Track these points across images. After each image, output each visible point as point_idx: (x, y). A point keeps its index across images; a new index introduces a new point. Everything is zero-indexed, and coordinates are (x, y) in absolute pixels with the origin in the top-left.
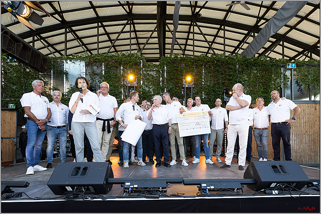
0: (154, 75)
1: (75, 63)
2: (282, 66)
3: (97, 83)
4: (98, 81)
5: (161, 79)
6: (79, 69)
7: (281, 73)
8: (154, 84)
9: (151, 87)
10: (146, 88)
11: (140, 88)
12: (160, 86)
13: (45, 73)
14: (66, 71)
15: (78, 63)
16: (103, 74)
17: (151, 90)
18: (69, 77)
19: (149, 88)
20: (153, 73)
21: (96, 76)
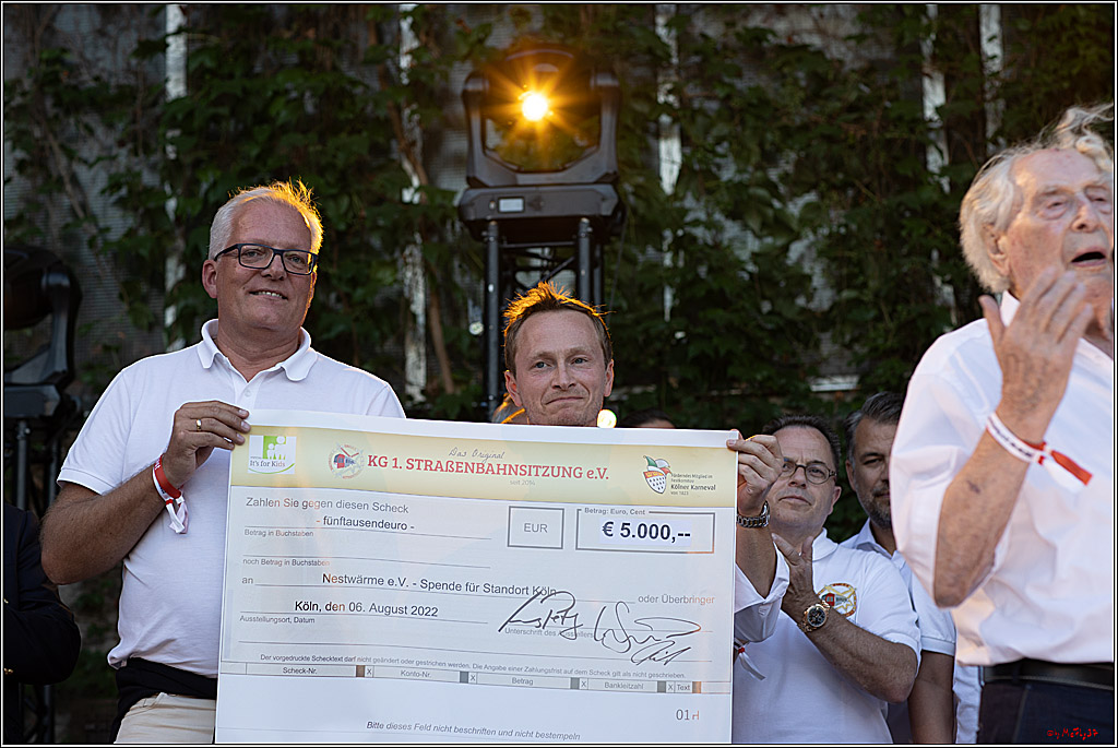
0: (836, 51)
3: (96, 204)
4: (102, 182)
5: (935, 96)
8: (836, 165)
9: (795, 208)
10: (732, 229)
11: (650, 232)
12: (927, 194)
16: (176, 88)
17: (796, 249)
19: (778, 225)
20: (821, 32)
21: (92, 119)
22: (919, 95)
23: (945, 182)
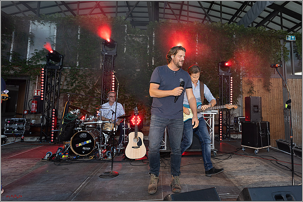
1: (44, 24)
2: (281, 38)
3: (70, 48)
5: (148, 46)
7: (281, 45)
10: (130, 56)
12: (147, 55)
13: (5, 35)
14: (33, 34)
16: (79, 38)
20: (139, 40)
21: (70, 40)
23: (148, 54)
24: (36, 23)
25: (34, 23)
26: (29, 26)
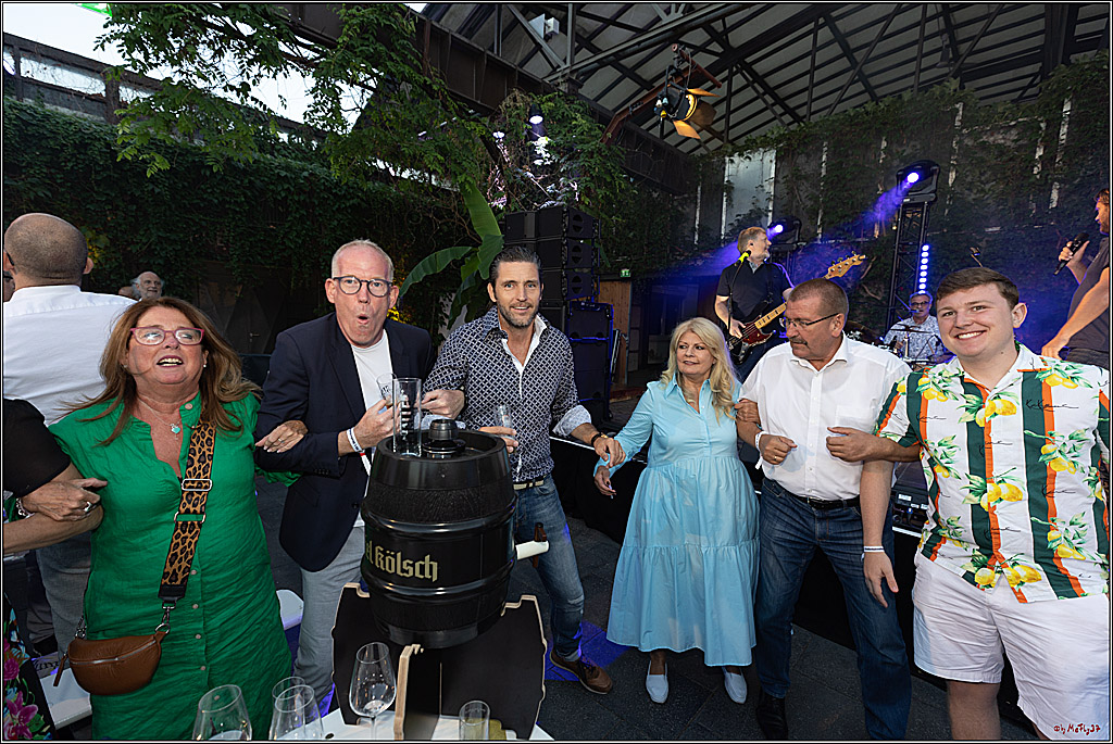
0: (1009, 144)
1: (750, 159)
3: (804, 200)
4: (806, 195)
5: (1040, 152)
6: (759, 173)
9: (988, 186)
10: (968, 193)
13: (686, 196)
14: (730, 183)
15: (757, 157)
16: (824, 173)
18: (735, 195)
19: (982, 191)
21: (803, 181)
22: (1035, 152)
24: (736, 158)
25: (732, 161)
26: (724, 169)
